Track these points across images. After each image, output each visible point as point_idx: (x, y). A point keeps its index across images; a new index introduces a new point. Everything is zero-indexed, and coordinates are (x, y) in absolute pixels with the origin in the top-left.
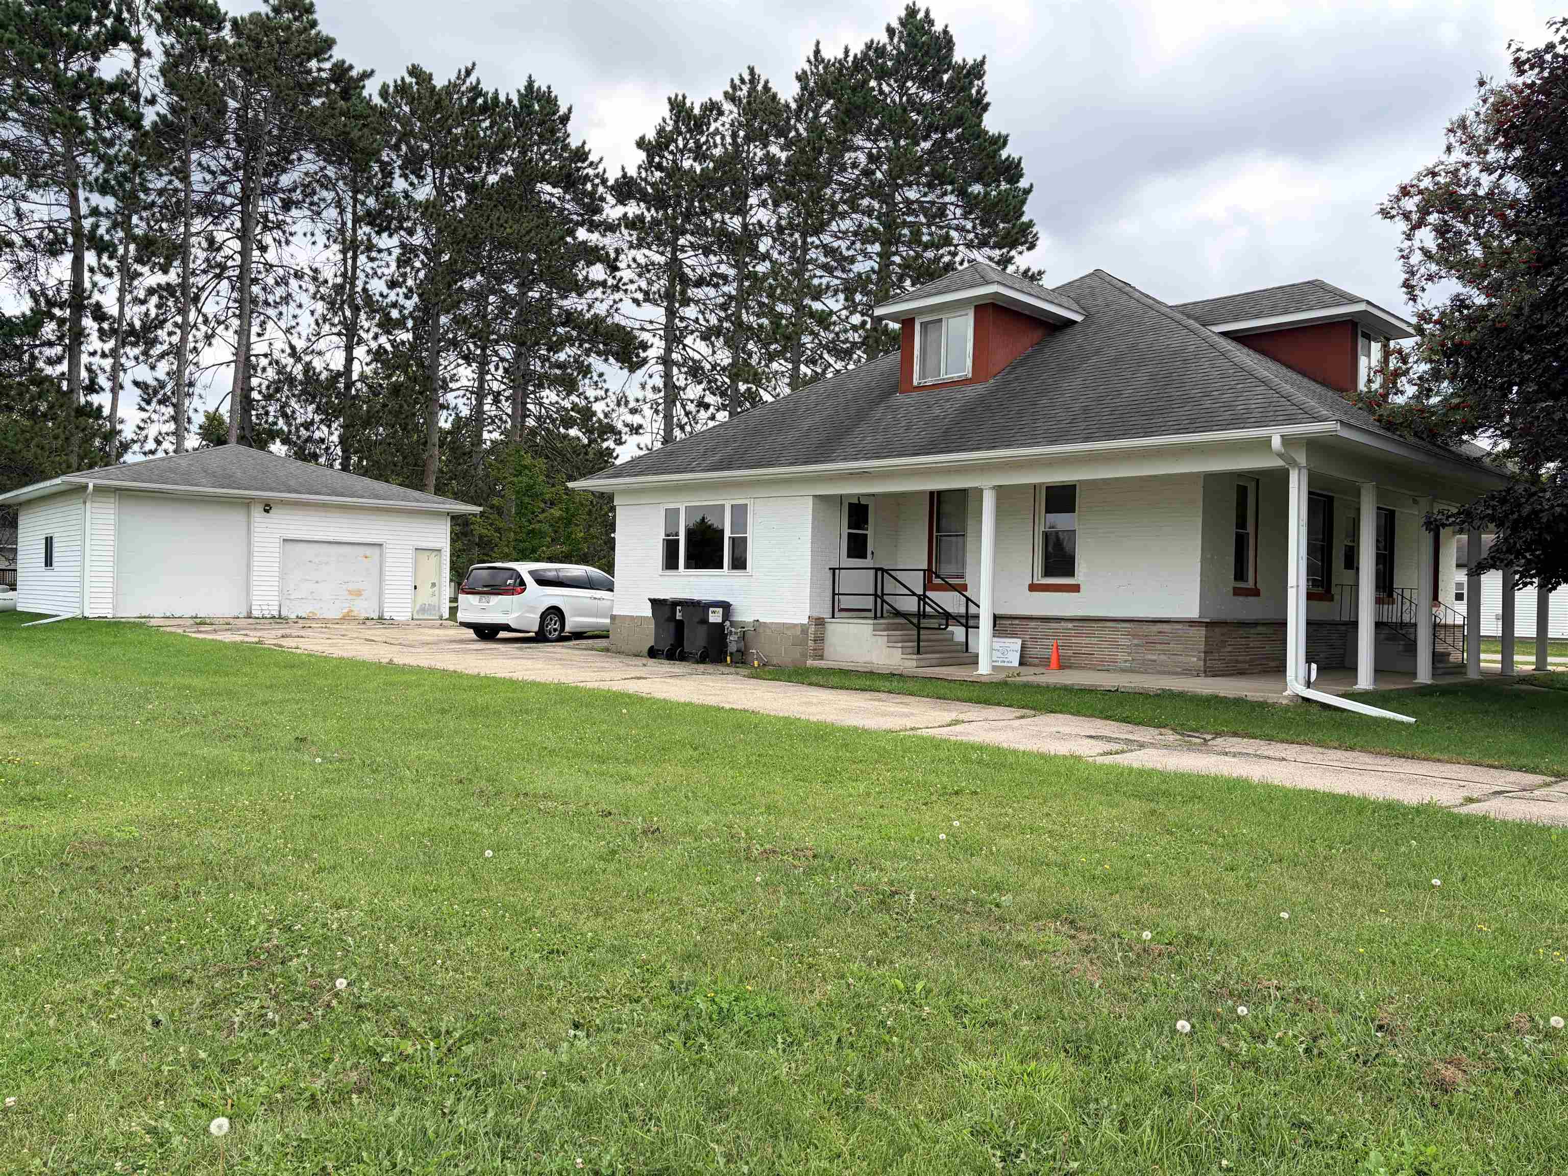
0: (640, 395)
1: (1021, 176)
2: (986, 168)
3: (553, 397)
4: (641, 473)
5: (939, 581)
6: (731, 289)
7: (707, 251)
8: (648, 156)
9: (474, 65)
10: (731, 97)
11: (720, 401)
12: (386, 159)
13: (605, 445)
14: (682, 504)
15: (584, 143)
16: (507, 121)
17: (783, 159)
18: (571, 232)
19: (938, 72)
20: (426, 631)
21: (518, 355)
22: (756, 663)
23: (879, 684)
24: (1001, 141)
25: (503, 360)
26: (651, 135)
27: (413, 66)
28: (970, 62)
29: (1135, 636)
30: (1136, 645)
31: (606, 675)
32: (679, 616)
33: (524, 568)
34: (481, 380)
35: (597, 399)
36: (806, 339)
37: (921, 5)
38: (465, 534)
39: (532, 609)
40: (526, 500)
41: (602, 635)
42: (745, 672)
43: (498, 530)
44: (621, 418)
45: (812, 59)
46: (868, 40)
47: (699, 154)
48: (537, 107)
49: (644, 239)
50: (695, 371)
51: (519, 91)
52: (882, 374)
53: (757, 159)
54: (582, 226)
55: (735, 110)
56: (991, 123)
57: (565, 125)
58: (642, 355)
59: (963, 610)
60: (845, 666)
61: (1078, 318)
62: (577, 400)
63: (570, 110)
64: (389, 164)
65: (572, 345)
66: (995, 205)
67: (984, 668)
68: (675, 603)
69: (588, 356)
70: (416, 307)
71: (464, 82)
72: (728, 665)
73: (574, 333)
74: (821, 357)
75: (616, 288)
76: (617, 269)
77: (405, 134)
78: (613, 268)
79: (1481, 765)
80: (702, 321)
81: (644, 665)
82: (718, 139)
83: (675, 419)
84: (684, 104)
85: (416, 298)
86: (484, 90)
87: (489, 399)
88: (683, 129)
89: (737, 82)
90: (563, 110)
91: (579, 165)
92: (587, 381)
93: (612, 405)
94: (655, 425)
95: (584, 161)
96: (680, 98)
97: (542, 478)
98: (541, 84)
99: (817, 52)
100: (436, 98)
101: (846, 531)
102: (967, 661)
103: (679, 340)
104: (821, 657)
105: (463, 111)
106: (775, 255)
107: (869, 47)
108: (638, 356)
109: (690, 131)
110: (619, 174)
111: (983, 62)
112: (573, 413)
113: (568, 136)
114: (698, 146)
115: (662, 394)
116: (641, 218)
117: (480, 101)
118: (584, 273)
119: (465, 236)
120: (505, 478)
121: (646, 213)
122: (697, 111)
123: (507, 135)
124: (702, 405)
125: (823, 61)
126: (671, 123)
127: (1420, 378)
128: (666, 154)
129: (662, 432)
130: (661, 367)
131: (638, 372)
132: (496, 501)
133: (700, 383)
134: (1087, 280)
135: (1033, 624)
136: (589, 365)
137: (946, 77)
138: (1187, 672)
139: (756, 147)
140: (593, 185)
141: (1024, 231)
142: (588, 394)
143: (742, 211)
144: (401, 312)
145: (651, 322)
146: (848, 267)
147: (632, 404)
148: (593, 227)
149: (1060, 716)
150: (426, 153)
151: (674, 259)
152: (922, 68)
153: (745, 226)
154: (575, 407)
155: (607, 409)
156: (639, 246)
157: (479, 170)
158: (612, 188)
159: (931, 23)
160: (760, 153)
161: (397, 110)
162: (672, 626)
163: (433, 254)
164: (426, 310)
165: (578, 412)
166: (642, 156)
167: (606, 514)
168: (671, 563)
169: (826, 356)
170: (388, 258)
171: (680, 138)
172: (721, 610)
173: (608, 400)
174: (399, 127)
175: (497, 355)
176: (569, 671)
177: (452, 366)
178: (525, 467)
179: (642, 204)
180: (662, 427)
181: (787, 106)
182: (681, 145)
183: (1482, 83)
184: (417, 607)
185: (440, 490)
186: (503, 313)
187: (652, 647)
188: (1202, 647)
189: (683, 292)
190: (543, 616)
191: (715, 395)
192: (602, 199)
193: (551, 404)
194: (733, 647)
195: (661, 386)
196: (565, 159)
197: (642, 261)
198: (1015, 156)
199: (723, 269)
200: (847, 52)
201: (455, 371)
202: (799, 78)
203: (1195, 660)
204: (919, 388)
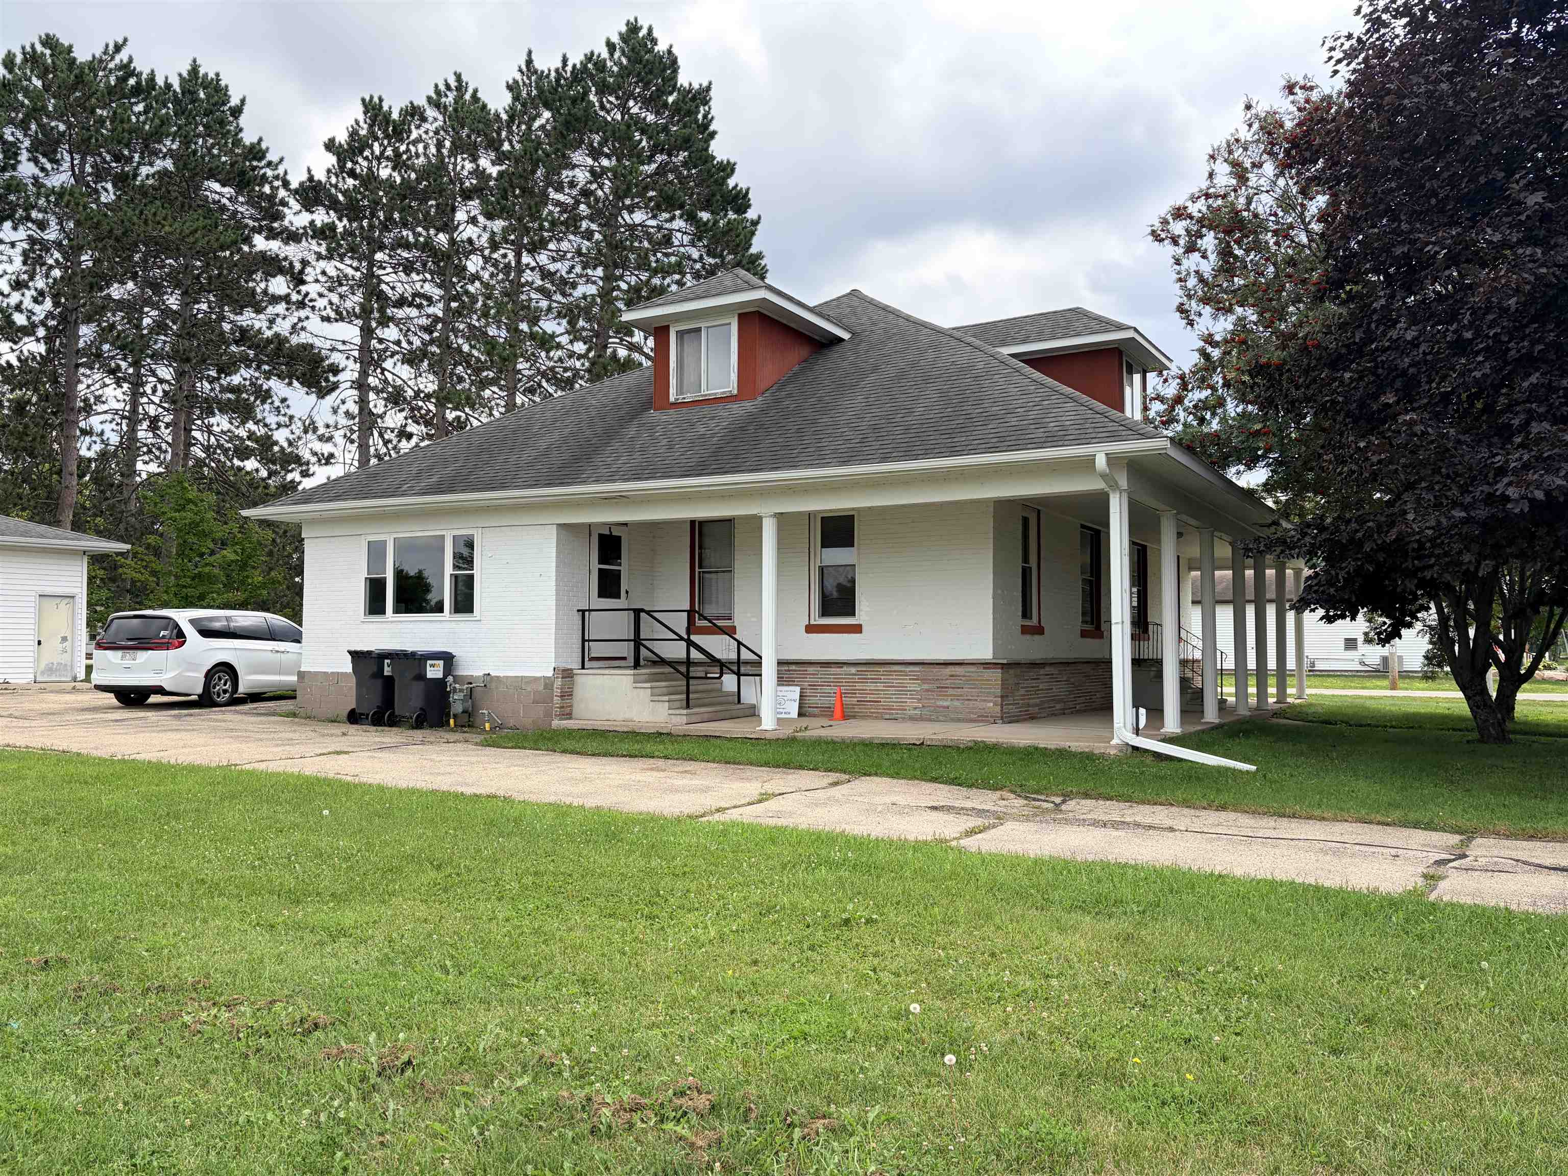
0: (331, 420)
1: (749, 206)
2: (714, 195)
3: (226, 426)
4: (337, 498)
5: (705, 623)
6: (437, 310)
7: (408, 268)
8: (339, 160)
9: (125, 40)
10: (436, 104)
11: (425, 430)
12: (11, 139)
13: (289, 477)
14: (389, 536)
15: (260, 140)
16: (165, 106)
17: (494, 175)
18: (248, 240)
19: (663, 93)
20: (52, 697)
21: (180, 375)
22: (487, 726)
23: (649, 747)
24: (728, 168)
25: (161, 381)
26: (342, 137)
27: (47, 35)
28: (696, 86)
29: (924, 681)
30: (928, 690)
31: (296, 750)
32: (387, 671)
33: (183, 617)
34: (135, 404)
35: (279, 425)
36: (522, 365)
37: (644, 23)
38: (113, 580)
39: (193, 666)
40: (192, 539)
41: (285, 695)
42: (479, 738)
43: (154, 573)
44: (308, 447)
45: (524, 68)
46: (588, 52)
47: (398, 163)
48: (202, 95)
49: (334, 250)
50: (396, 398)
51: (180, 75)
52: (629, 390)
53: (465, 173)
54: (260, 233)
55: (441, 117)
56: (719, 150)
57: (236, 118)
58: (332, 379)
59: (733, 656)
60: (600, 725)
61: (846, 336)
62: (254, 428)
63: (243, 101)
64: (13, 144)
65: (248, 366)
66: (725, 233)
67: (768, 722)
68: (382, 656)
69: (268, 379)
70: (49, 315)
71: (112, 59)
72: (452, 730)
73: (251, 353)
74: (540, 386)
75: (301, 305)
76: (303, 282)
77: (35, 110)
78: (298, 280)
79: (1371, 822)
80: (404, 344)
81: (344, 734)
82: (420, 147)
83: (372, 450)
84: (381, 107)
85: (48, 304)
86: (138, 69)
87: (145, 424)
88: (380, 134)
89: (442, 87)
90: (234, 101)
91: (255, 163)
92: (267, 406)
93: (298, 432)
94: (348, 456)
95: (260, 159)
96: (376, 100)
97: (210, 515)
98: (208, 69)
99: (529, 62)
100: (77, 71)
101: (596, 566)
102: (741, 713)
103: (378, 364)
104: (569, 716)
105: (111, 90)
106: (486, 276)
107: (589, 58)
108: (327, 380)
109: (387, 136)
110: (304, 177)
111: (708, 88)
112: (248, 443)
113: (241, 130)
114: (398, 154)
115: (357, 420)
116: (332, 227)
117: (132, 81)
118: (263, 285)
119: (111, 231)
120: (164, 513)
121: (337, 222)
122: (395, 116)
123: (165, 121)
124: (404, 434)
125: (536, 72)
126: (366, 126)
127: (1195, 406)
128: (360, 160)
129: (356, 463)
130: (355, 392)
131: (328, 398)
132: (152, 539)
133: (401, 411)
134: (845, 300)
135: (811, 669)
136: (269, 389)
137: (671, 99)
138: (983, 719)
139: (463, 159)
140: (272, 188)
141: (753, 262)
142: (268, 421)
143: (448, 227)
144: (29, 318)
145: (344, 342)
146: (568, 291)
147: (321, 431)
148: (272, 235)
149: (875, 779)
150: (62, 134)
151: (370, 275)
152: (646, 86)
153: (452, 242)
154: (251, 436)
155: (291, 437)
156: (330, 258)
157: (130, 160)
158: (296, 192)
159: (654, 42)
160: (469, 166)
161: (25, 83)
162: (379, 683)
163: (72, 251)
164: (63, 319)
165: (257, 442)
166: (331, 160)
167: (290, 556)
168: (375, 606)
169: (544, 384)
170: (11, 252)
171: (376, 144)
172: (441, 663)
173: (293, 427)
174: (26, 102)
175: (154, 374)
176: (243, 746)
177: (97, 386)
178: (190, 501)
179: (331, 212)
180: (357, 457)
181: (497, 115)
182: (377, 152)
183: (1248, 107)
184: (42, 666)
185: (78, 526)
186: (160, 327)
187: (353, 711)
188: (998, 692)
189: (382, 310)
190: (209, 675)
191: (418, 423)
192: (284, 203)
193: (223, 432)
194: (457, 708)
195: (356, 411)
196: (237, 155)
197: (332, 273)
198: (743, 185)
199: (428, 288)
200: (565, 61)
201: (100, 392)
202: (510, 88)
203: (991, 706)
204: (676, 405)
